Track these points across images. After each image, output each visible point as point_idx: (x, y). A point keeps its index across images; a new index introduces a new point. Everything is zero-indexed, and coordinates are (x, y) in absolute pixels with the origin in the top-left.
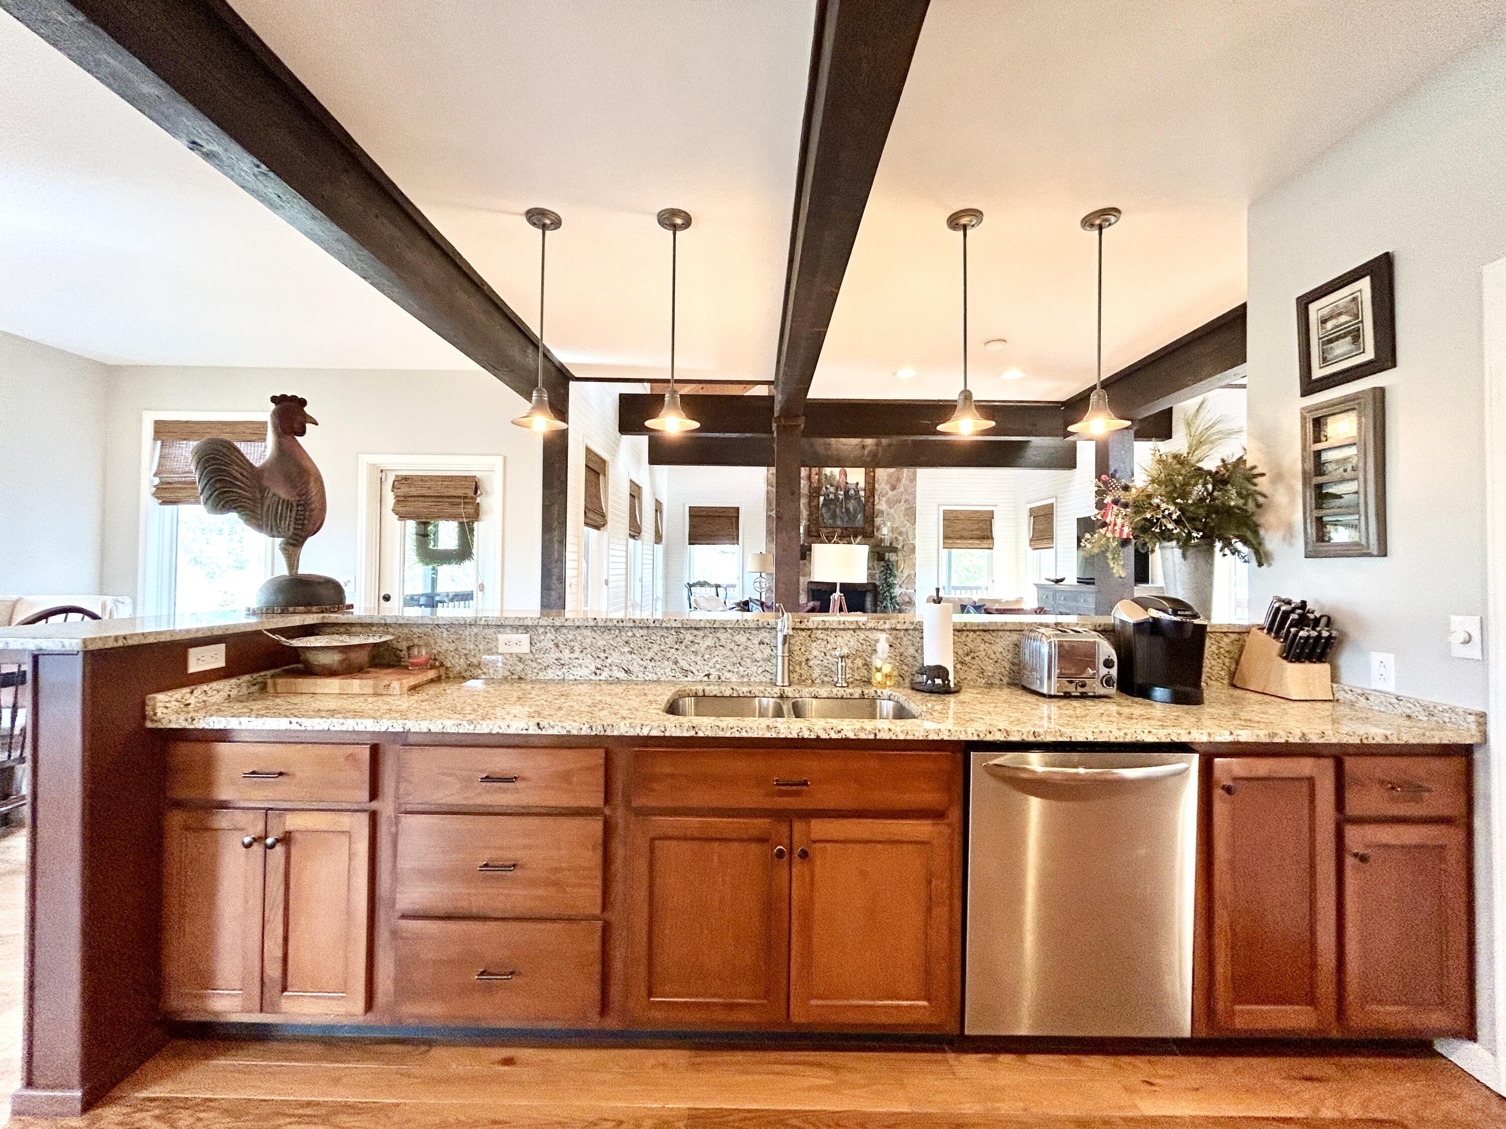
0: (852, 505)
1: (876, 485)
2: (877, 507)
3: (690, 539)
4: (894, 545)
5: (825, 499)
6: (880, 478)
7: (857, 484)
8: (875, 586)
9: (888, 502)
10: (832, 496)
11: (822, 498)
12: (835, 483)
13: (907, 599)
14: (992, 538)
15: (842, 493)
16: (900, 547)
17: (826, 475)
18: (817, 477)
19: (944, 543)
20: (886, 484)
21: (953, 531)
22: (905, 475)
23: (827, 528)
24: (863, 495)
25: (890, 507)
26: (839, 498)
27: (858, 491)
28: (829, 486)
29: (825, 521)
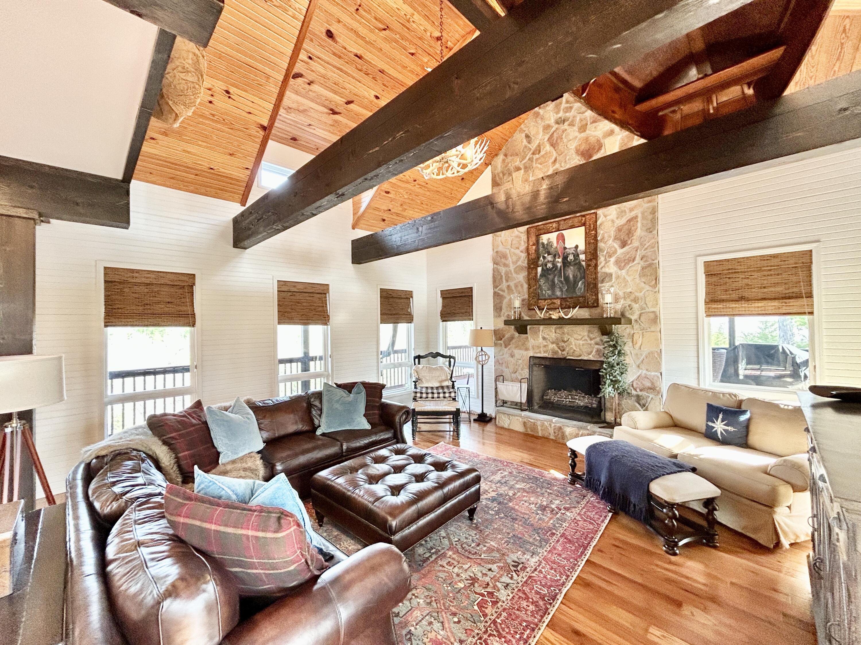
0: (571, 272)
1: (601, 245)
2: (601, 271)
4: (628, 315)
5: (543, 269)
6: (606, 235)
7: (577, 247)
9: (617, 262)
10: (549, 265)
11: (539, 269)
12: (552, 250)
13: (648, 384)
14: (810, 296)
15: (560, 260)
16: (633, 318)
17: (543, 244)
18: (534, 247)
19: (707, 308)
20: (613, 241)
21: (726, 291)
22: (639, 225)
23: (545, 300)
24: (584, 259)
25: (621, 268)
26: (557, 266)
27: (578, 255)
28: (546, 255)
29: (544, 292)
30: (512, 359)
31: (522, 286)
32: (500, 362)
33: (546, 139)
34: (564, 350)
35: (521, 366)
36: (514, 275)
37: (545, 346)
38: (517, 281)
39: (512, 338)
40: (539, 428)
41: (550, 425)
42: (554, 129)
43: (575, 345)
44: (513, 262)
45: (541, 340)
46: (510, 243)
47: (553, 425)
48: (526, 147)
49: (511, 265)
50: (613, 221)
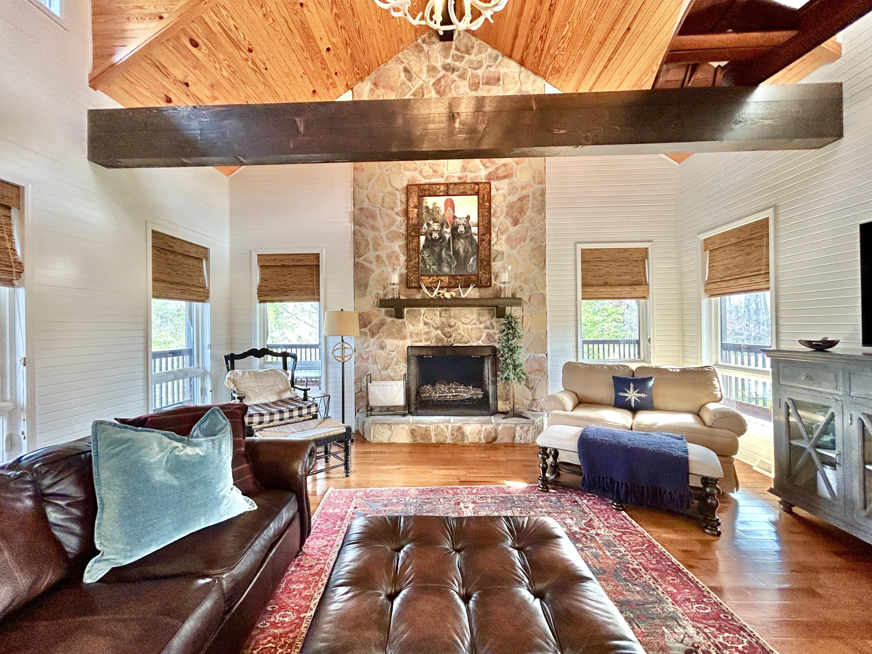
0: (461, 245)
1: (493, 220)
2: (494, 248)
3: (259, 296)
4: (518, 296)
5: (426, 239)
6: (498, 210)
7: (468, 218)
8: (494, 350)
9: (508, 240)
10: (435, 235)
11: (423, 239)
12: (439, 218)
13: (536, 367)
14: (647, 284)
15: (449, 230)
16: (525, 298)
17: (427, 208)
18: (416, 210)
19: (583, 292)
20: (506, 217)
21: (594, 277)
22: (530, 205)
23: (430, 276)
24: (476, 232)
25: (512, 248)
26: (445, 237)
27: (470, 227)
28: (431, 222)
29: (428, 267)
30: (382, 352)
31: (397, 258)
32: (365, 356)
33: (431, 83)
34: (450, 336)
35: (395, 359)
36: (387, 243)
37: (427, 333)
38: (390, 250)
39: (382, 324)
40: (433, 434)
41: (447, 427)
42: (441, 74)
43: (464, 329)
44: (384, 226)
45: (421, 325)
46: (380, 200)
47: (450, 426)
48: (403, 83)
49: (382, 228)
50: (505, 197)
